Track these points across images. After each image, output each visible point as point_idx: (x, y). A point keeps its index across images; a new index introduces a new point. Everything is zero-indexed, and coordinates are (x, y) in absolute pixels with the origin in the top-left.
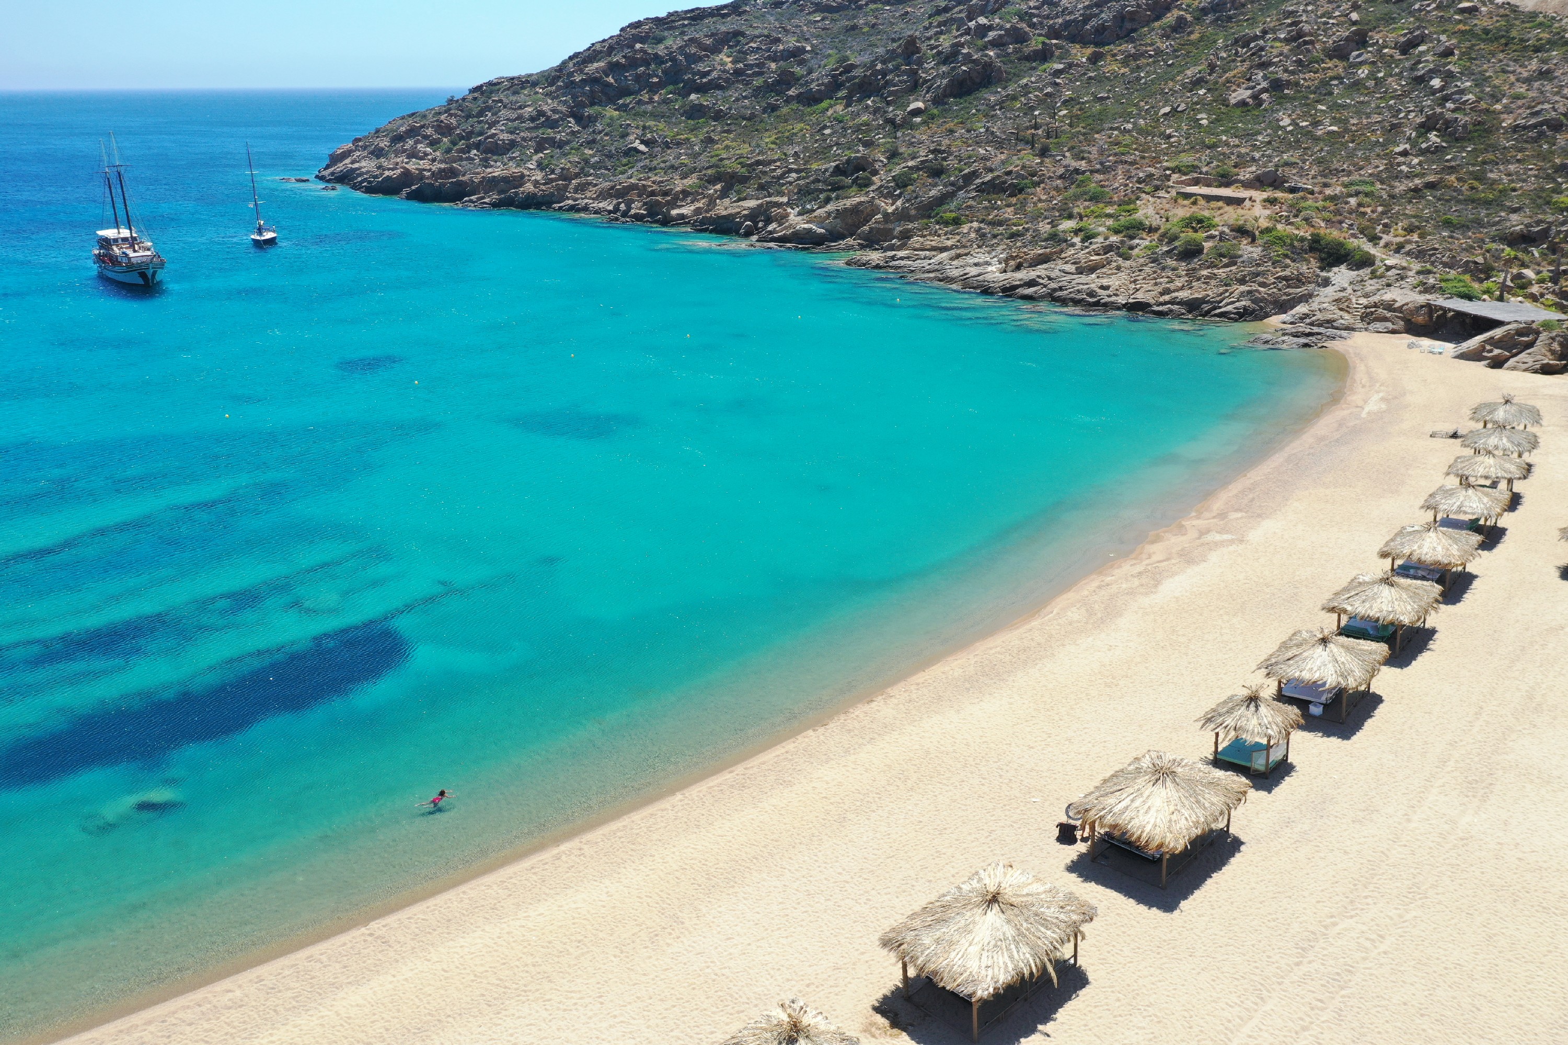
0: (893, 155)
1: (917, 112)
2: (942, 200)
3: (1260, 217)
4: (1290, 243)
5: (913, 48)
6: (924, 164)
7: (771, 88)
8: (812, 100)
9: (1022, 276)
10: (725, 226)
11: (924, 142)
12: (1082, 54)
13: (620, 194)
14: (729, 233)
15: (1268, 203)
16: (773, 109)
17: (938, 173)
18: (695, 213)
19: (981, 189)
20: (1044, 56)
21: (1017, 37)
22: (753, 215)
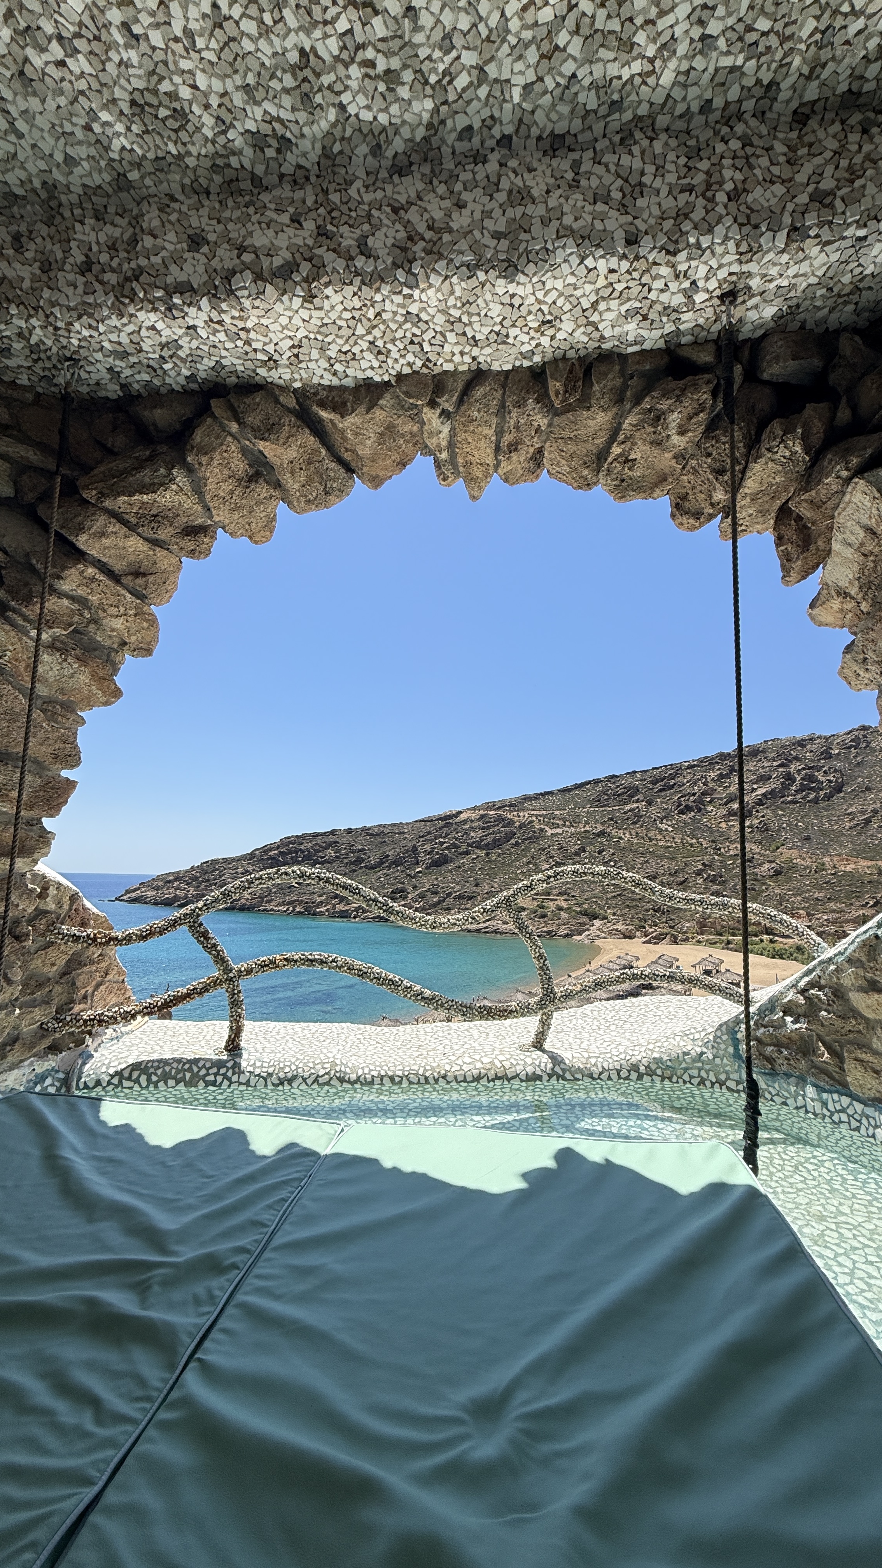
0: (415, 887)
1: (420, 872)
2: (439, 902)
3: (564, 905)
4: (577, 912)
5: (415, 849)
6: (428, 890)
7: (352, 863)
8: (372, 868)
9: (481, 926)
10: (344, 915)
11: (426, 883)
12: (482, 853)
13: (288, 904)
14: (346, 917)
15: (566, 900)
16: (355, 871)
17: (436, 893)
18: (327, 910)
19: (455, 898)
20: (467, 853)
21: (455, 846)
22: (357, 910)
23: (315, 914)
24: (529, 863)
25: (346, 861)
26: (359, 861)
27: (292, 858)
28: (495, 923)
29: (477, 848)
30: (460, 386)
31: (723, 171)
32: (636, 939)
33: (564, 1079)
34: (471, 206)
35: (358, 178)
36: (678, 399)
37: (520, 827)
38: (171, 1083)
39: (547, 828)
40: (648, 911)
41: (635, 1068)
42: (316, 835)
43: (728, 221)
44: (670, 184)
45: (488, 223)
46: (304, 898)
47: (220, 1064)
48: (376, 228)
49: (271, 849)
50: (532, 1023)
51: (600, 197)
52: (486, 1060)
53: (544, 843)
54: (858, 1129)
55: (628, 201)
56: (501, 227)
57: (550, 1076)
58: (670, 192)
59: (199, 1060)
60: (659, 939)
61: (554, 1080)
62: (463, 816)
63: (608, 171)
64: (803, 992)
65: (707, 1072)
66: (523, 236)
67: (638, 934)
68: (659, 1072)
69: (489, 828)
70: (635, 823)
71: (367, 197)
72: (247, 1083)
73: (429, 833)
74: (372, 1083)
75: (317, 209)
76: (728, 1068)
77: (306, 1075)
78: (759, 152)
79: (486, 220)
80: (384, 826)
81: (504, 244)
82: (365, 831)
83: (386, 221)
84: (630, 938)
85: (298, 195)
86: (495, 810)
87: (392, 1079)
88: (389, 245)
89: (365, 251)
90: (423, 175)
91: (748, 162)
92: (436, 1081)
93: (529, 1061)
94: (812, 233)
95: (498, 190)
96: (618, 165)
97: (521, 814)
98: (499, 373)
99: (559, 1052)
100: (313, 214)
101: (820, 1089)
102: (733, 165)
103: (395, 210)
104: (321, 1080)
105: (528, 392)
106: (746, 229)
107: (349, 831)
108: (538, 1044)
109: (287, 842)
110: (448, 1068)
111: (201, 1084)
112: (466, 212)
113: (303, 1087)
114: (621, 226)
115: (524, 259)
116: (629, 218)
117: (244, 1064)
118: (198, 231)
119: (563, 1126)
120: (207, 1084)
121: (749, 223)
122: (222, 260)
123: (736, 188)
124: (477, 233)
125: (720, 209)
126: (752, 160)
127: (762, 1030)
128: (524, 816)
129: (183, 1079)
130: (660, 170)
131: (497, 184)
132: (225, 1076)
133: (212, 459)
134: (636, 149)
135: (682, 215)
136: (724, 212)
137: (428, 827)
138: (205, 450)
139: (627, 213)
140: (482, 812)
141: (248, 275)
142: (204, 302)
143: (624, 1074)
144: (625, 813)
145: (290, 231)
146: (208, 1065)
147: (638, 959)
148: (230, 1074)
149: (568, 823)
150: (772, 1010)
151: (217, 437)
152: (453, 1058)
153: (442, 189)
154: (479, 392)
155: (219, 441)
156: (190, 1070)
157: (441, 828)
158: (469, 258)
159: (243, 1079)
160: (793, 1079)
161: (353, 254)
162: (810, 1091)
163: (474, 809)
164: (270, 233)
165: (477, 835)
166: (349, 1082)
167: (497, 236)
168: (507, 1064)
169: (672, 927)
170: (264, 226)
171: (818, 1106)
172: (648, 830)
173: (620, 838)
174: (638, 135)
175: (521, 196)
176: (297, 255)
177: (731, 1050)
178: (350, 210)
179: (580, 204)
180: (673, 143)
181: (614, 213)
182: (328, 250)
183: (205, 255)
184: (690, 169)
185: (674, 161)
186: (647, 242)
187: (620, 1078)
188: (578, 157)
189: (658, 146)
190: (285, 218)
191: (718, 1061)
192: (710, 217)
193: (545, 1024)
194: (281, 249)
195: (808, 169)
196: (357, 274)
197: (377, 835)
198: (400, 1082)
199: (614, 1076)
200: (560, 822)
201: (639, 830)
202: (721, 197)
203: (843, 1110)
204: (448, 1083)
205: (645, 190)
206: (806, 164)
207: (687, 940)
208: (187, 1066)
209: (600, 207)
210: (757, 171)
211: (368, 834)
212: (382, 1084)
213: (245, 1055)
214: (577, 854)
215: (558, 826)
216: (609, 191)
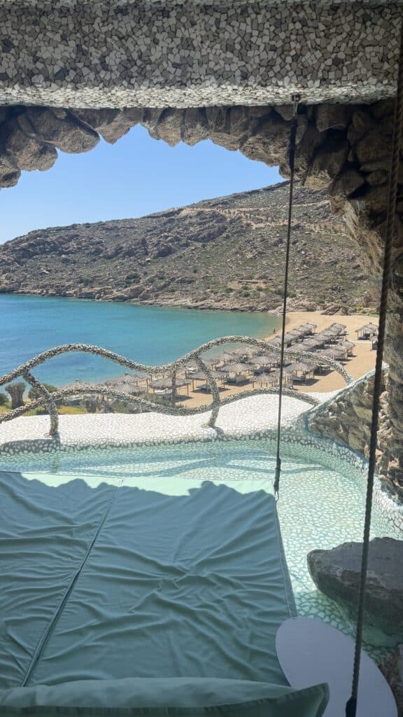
0: (145, 274)
1: (149, 261)
2: (165, 286)
3: (263, 286)
4: (272, 292)
5: (144, 242)
6: (157, 276)
7: (93, 254)
8: (109, 258)
9: (199, 304)
10: (89, 296)
11: (154, 269)
12: (199, 245)
13: (42, 287)
14: (91, 298)
15: (265, 283)
16: (95, 260)
17: (162, 278)
18: (75, 293)
19: (178, 282)
20: (187, 245)
21: (177, 239)
22: (99, 292)
23: (65, 295)
24: (237, 253)
25: (87, 252)
26: (98, 252)
27: (40, 249)
28: (209, 301)
29: (196, 240)
30: (159, 114)
31: (291, 43)
32: (316, 312)
33: (222, 440)
34: (161, 43)
35: (98, 16)
36: (273, 140)
37: (231, 222)
38: (26, 452)
39: (253, 223)
40: (327, 290)
41: (258, 434)
42: (59, 229)
43: (291, 73)
44: (265, 43)
45: (171, 56)
46: (54, 282)
47: (49, 442)
48: (110, 50)
49: (21, 241)
50: (207, 416)
51: (229, 47)
52: (184, 433)
53: (250, 236)
54: (349, 462)
55: (243, 51)
56: (178, 61)
57: (216, 440)
58: (265, 49)
59: (38, 440)
60: (334, 311)
61: (217, 441)
62: (184, 213)
63: (234, 31)
64: (337, 402)
65: (292, 436)
66: (189, 69)
67: (318, 307)
68: (270, 436)
69: (205, 223)
70: (325, 218)
71: (104, 29)
72: (65, 450)
73: (155, 228)
74: (127, 446)
75: (76, 33)
76: (302, 435)
77: (94, 445)
78: (311, 30)
79: (169, 55)
80: (117, 221)
81: (179, 72)
82: (101, 226)
83: (115, 46)
84: (312, 310)
85: (64, 21)
86: (211, 207)
87: (137, 444)
88: (118, 63)
89: (106, 67)
90: (135, 16)
91: (304, 37)
92: (159, 444)
93: (205, 433)
94: (332, 82)
95: (176, 37)
96: (239, 28)
97: (232, 211)
98: (180, 110)
99: (221, 427)
100: (73, 36)
101: (338, 445)
102: (296, 39)
103: (120, 39)
104: (102, 447)
105: (196, 121)
106: (300, 78)
107: (88, 225)
108: (211, 424)
109: (34, 235)
110: (165, 438)
111: (41, 452)
112: (159, 48)
113: (93, 450)
114: (239, 68)
115: (189, 82)
116: (244, 63)
117: (62, 441)
118: (7, 38)
119: (221, 464)
120: (44, 451)
121: (302, 74)
122: (24, 61)
123: (296, 54)
124: (164, 63)
125: (288, 67)
126: (307, 36)
127: (319, 417)
128: (233, 213)
129: (32, 450)
130: (261, 35)
131: (175, 33)
132: (53, 447)
133: (22, 153)
134: (248, 20)
135: (270, 65)
136: (289, 69)
137: (154, 223)
138: (18, 149)
139: (243, 60)
140: (199, 209)
141: (41, 78)
142: (17, 86)
143: (252, 437)
144: (317, 209)
145: (61, 47)
146: (43, 443)
147: (316, 327)
148: (55, 446)
149: (270, 219)
150: (324, 409)
151: (24, 141)
152: (168, 433)
153: (145, 28)
154: (170, 119)
155: (25, 143)
156: (34, 445)
157: (165, 224)
158: (161, 79)
159: (62, 448)
160: (328, 440)
161: (98, 69)
162: (335, 445)
163: (192, 206)
164: (51, 49)
165: (194, 230)
166: (116, 447)
167: (176, 66)
168: (194, 435)
169: (345, 302)
170: (47, 43)
171: (336, 452)
172: (335, 223)
173: (312, 231)
174: (250, 10)
175: (187, 44)
176: (67, 65)
177: (304, 426)
178: (95, 37)
179: (218, 52)
180: (269, 15)
181: (236, 59)
182: (84, 66)
183: (13, 54)
184: (276, 35)
185: (269, 28)
186: (252, 78)
187: (250, 439)
188: (218, 17)
189: (260, 19)
190: (57, 38)
191: (298, 431)
192: (283, 72)
193: (215, 415)
194: (58, 60)
195: (334, 43)
196: (102, 81)
197: (112, 229)
198: (141, 446)
199: (248, 439)
200: (264, 218)
201: (328, 224)
202: (289, 60)
203: (345, 454)
204: (165, 445)
205: (252, 45)
206: (334, 39)
207: (355, 311)
208: (32, 444)
209: (229, 55)
210: (309, 42)
211: (104, 229)
212: (132, 447)
213: (61, 437)
214: (276, 245)
215: (261, 221)
216: (234, 44)
